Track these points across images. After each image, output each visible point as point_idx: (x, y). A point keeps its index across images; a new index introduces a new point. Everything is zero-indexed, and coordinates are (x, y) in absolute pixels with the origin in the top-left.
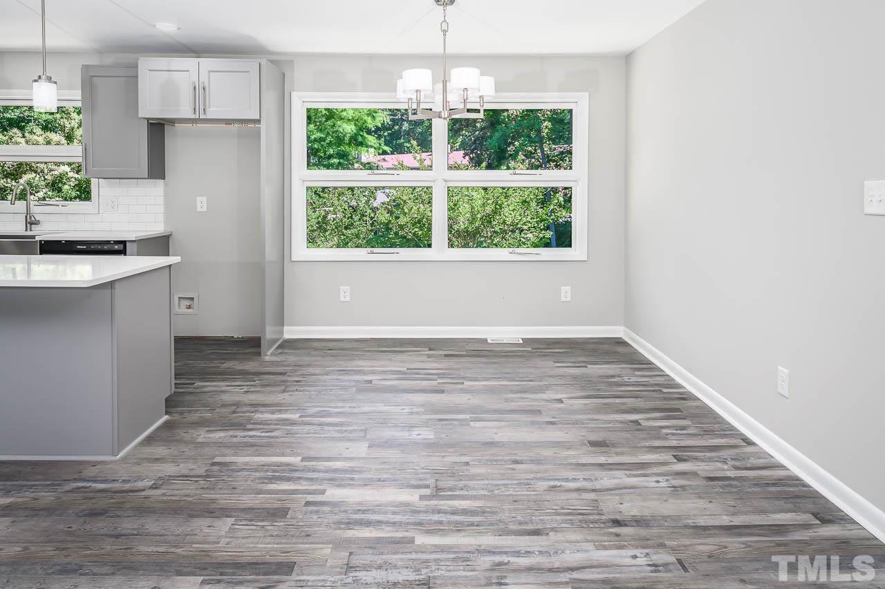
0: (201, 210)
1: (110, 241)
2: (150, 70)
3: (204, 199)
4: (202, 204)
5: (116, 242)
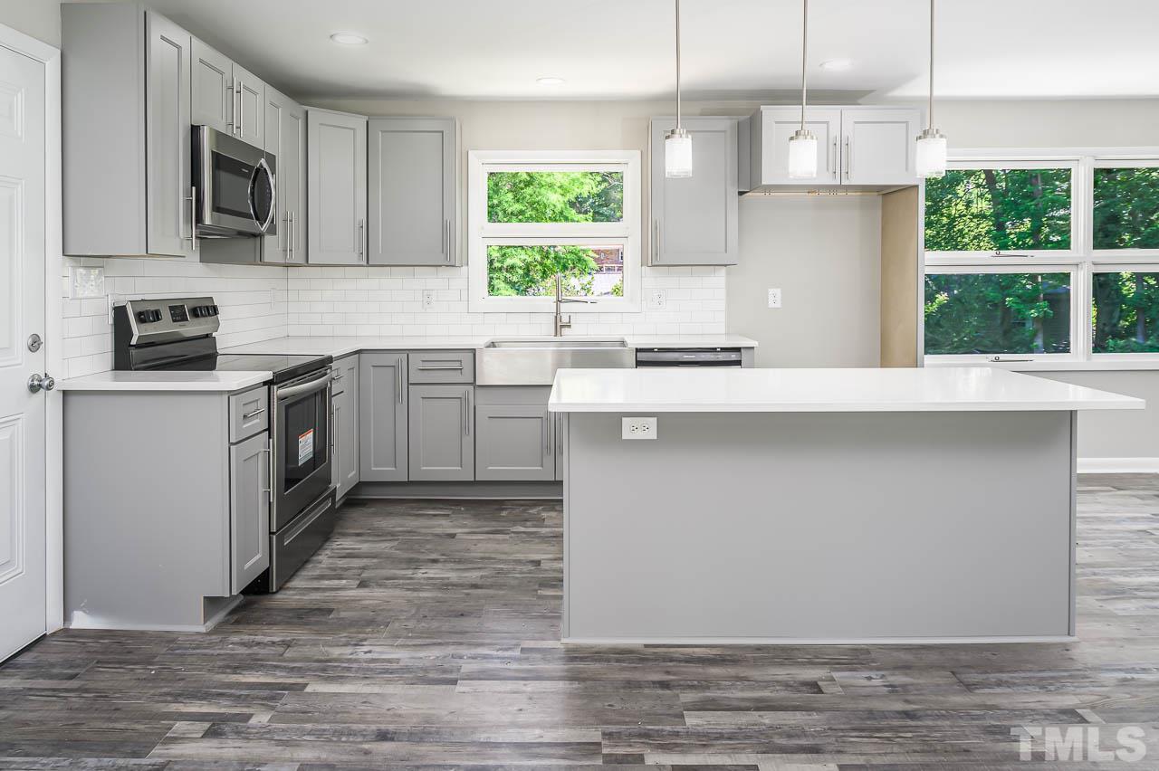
0: (774, 306)
2: (777, 122)
3: (778, 291)
4: (775, 298)
5: (724, 350)
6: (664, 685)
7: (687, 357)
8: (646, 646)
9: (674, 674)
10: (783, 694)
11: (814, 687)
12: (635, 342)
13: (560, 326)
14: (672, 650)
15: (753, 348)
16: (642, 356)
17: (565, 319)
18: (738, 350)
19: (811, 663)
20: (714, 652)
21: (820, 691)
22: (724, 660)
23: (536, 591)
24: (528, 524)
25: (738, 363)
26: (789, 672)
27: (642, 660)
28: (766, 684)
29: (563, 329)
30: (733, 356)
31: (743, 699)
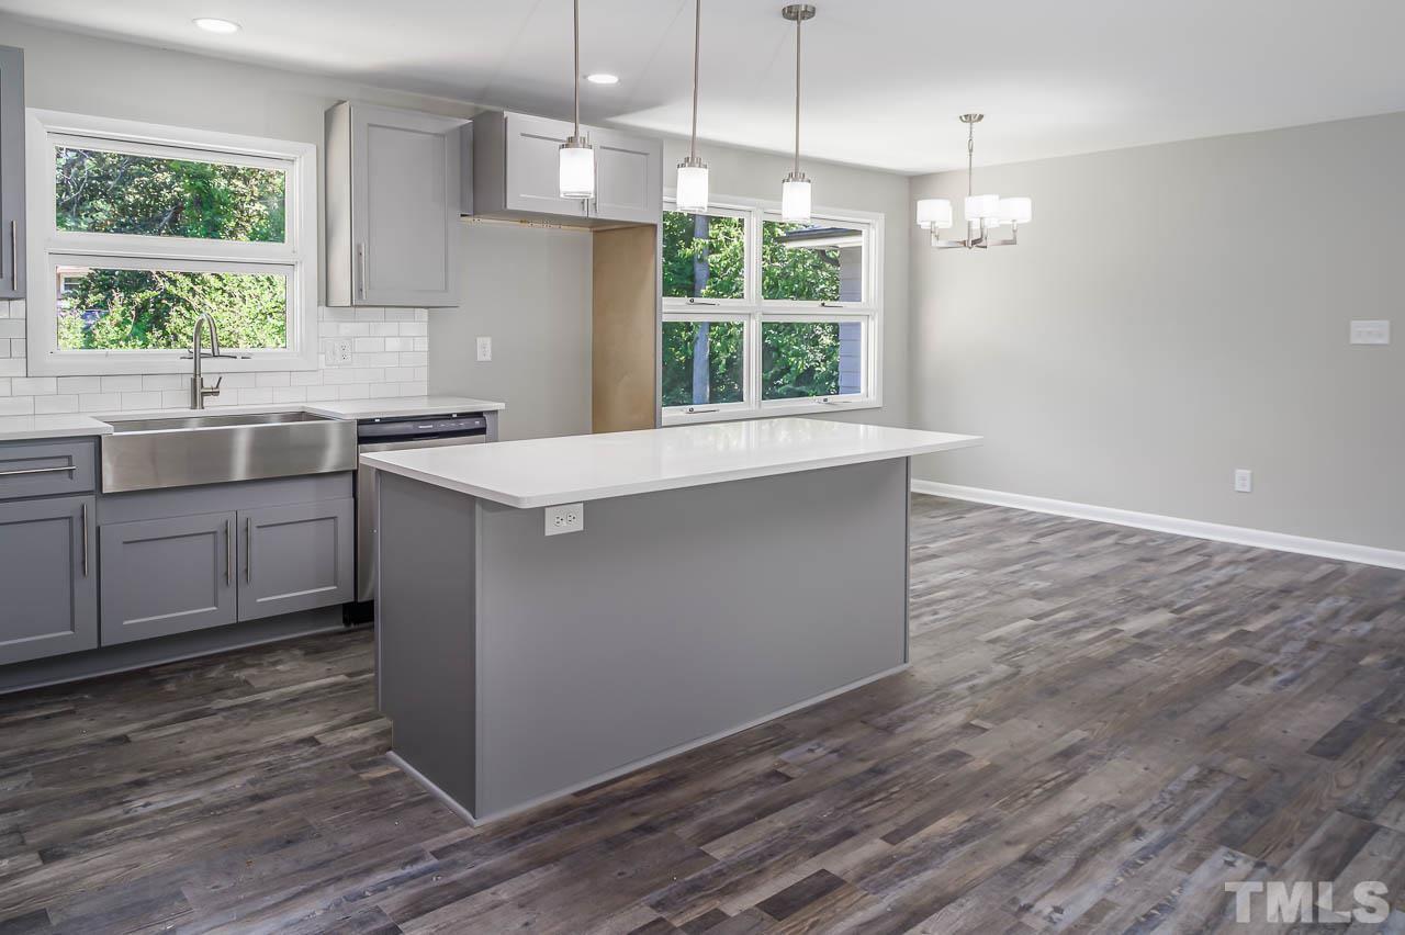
0: (484, 359)
1: (451, 415)
2: (523, 135)
3: (488, 341)
4: (485, 349)
5: (462, 416)
6: (647, 829)
7: (424, 428)
8: (577, 794)
9: (643, 814)
10: (761, 794)
11: (775, 775)
12: (350, 410)
13: (198, 394)
14: (609, 789)
15: (496, 412)
16: (368, 430)
17: (209, 383)
18: (479, 415)
19: (748, 756)
20: (651, 776)
21: (789, 779)
22: (672, 780)
23: (356, 776)
24: (230, 693)
25: (482, 431)
26: (744, 769)
27: (592, 811)
28: (740, 788)
29: (205, 398)
30: (477, 423)
31: (737, 812)
